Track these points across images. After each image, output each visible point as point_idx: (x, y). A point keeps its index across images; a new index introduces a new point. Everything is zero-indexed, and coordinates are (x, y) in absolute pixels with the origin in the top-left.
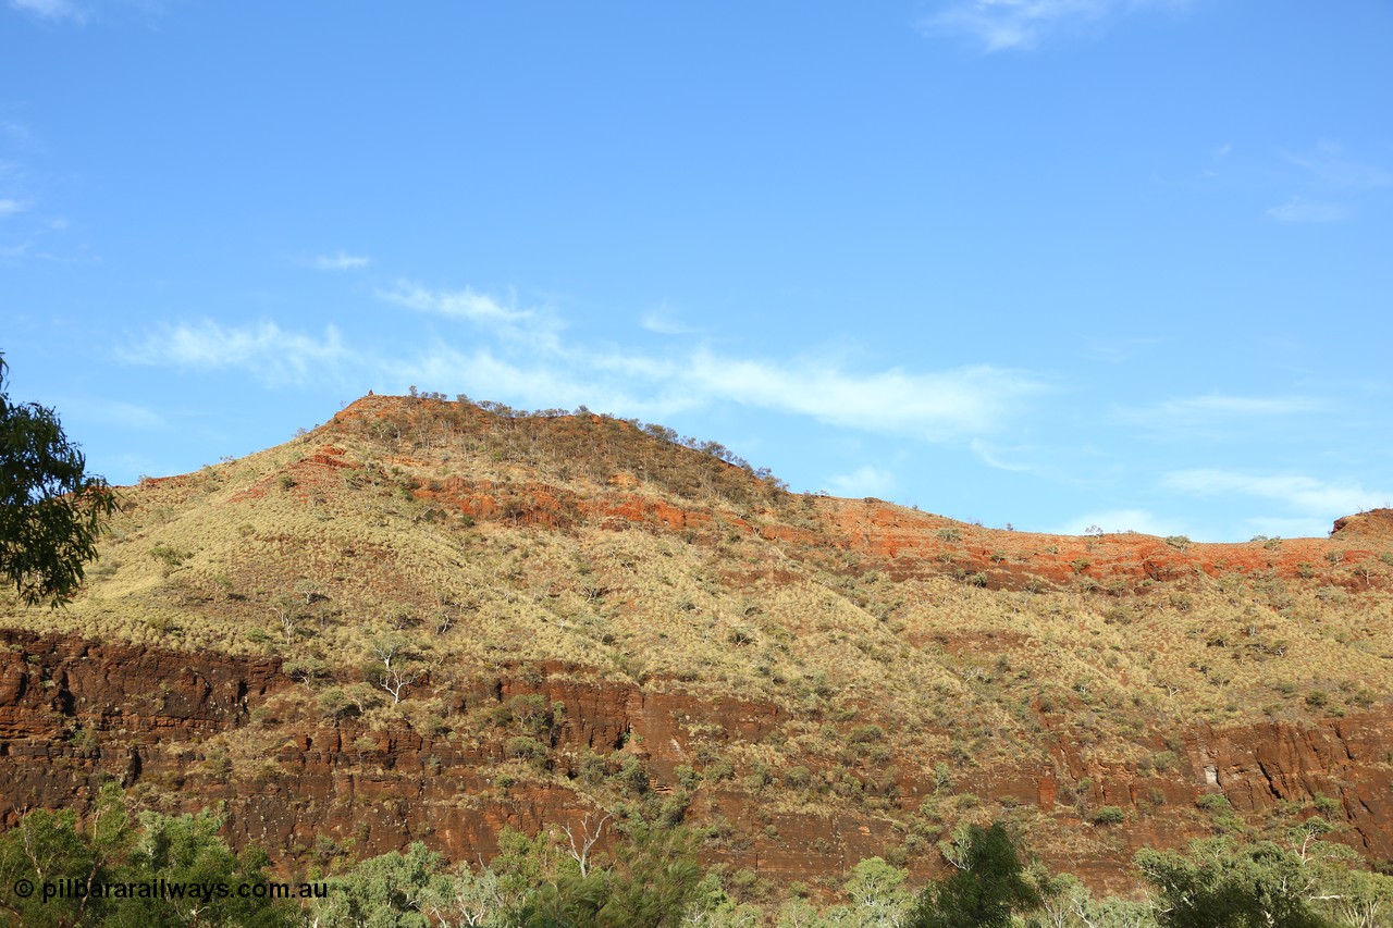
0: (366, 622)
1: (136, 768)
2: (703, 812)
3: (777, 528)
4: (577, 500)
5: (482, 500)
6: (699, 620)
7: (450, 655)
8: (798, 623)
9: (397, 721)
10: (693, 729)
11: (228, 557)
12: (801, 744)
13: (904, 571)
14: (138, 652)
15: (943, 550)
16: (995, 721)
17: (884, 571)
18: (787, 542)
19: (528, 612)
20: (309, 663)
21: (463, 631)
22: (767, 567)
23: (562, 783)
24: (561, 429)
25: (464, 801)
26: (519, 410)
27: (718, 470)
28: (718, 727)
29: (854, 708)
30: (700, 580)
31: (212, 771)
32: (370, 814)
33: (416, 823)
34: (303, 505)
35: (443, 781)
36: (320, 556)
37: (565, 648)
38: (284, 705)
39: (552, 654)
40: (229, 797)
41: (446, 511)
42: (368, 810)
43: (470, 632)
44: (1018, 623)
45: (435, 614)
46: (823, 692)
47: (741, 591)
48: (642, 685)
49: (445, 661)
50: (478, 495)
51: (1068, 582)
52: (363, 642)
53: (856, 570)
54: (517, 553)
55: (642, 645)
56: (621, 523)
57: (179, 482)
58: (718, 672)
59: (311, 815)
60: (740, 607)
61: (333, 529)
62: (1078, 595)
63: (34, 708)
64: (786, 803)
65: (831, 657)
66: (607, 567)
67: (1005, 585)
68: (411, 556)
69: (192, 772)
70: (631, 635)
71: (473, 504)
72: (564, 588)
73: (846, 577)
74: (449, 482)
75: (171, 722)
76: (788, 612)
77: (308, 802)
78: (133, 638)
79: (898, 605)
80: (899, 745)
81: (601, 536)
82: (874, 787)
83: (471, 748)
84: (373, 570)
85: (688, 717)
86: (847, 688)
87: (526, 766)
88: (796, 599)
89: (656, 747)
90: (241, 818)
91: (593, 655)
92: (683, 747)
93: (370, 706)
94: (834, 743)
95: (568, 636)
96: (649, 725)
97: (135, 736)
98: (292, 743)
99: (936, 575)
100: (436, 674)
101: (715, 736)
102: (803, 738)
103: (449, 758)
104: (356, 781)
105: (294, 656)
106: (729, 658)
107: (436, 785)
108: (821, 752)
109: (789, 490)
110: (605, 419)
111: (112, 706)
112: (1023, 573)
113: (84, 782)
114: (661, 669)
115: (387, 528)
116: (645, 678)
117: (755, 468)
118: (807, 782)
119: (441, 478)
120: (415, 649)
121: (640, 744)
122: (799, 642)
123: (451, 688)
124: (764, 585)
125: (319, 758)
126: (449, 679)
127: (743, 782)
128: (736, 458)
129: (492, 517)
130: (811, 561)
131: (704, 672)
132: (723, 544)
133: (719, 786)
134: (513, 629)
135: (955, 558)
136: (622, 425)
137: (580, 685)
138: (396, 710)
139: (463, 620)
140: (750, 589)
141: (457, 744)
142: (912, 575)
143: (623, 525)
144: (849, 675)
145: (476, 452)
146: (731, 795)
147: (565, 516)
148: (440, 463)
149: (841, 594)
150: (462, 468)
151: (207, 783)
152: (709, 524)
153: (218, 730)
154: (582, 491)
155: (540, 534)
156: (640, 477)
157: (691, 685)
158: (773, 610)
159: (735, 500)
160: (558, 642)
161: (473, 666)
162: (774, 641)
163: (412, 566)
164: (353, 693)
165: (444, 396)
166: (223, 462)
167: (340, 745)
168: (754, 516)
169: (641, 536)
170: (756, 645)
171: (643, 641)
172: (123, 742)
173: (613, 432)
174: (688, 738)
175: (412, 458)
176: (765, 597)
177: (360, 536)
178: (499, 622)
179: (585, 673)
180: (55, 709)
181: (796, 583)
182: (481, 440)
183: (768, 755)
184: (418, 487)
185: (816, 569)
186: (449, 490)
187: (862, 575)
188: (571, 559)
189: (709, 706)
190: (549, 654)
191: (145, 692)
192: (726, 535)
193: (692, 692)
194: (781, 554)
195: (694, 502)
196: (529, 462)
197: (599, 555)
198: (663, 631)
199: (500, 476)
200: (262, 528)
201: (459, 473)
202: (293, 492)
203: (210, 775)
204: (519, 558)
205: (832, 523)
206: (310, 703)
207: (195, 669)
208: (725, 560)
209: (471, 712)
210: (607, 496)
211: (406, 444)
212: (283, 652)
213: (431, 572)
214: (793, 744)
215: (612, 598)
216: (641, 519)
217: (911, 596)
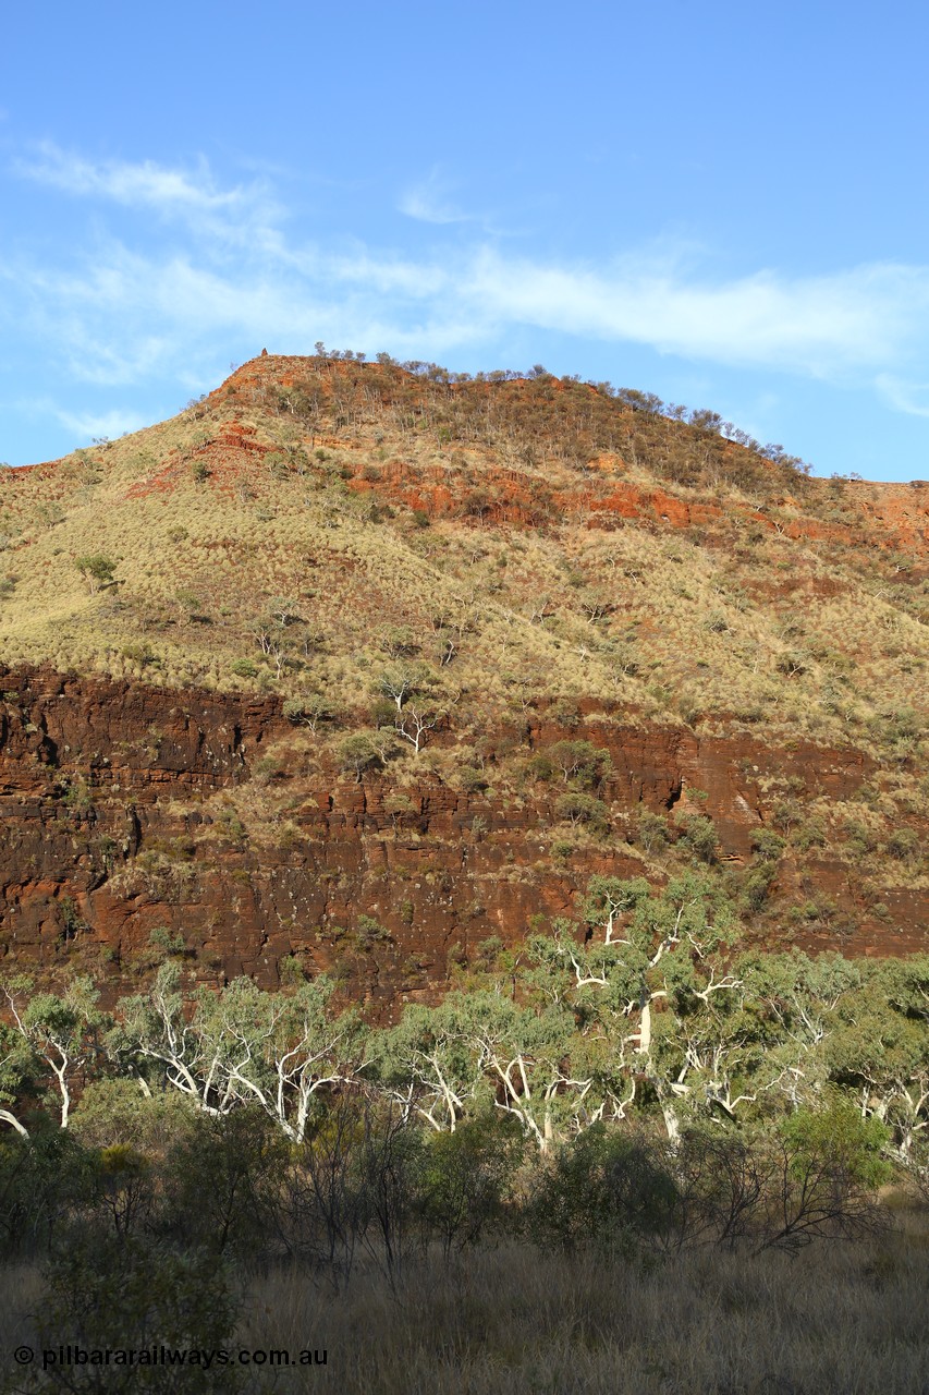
0: (357, 651)
1: (138, 836)
2: (792, 888)
3: (803, 524)
4: (551, 492)
5: (433, 492)
7: (465, 691)
8: (855, 646)
9: (425, 774)
10: (764, 784)
11: (167, 567)
12: (898, 802)
14: (121, 690)
18: (818, 542)
19: (538, 639)
20: (311, 703)
21: (471, 660)
22: (803, 574)
23: (625, 852)
24: (514, 397)
25: (516, 873)
26: (459, 373)
27: (719, 449)
28: (798, 780)
31: (227, 837)
32: (412, 890)
33: (462, 900)
34: (230, 502)
35: (488, 849)
36: (278, 566)
37: (595, 679)
38: (290, 756)
39: (585, 690)
40: (251, 869)
41: (392, 507)
42: (408, 885)
43: (479, 662)
45: (432, 641)
47: (772, 606)
48: (694, 728)
49: (460, 700)
50: (430, 486)
52: (360, 675)
53: (907, 577)
54: (490, 560)
55: (678, 677)
56: (612, 520)
57: (47, 471)
58: (787, 709)
59: (344, 891)
60: (776, 626)
61: (283, 532)
63: (19, 758)
64: (894, 877)
65: (909, 690)
66: (606, 578)
68: (382, 565)
69: (204, 838)
70: (659, 665)
71: (423, 498)
72: (559, 606)
73: (900, 586)
74: (389, 469)
75: (166, 776)
76: (840, 632)
77: (338, 875)
78: (113, 672)
81: (591, 537)
83: (514, 808)
84: (345, 584)
85: (756, 768)
87: (581, 830)
88: (847, 615)
89: (717, 806)
90: (267, 895)
91: (627, 690)
92: (752, 806)
93: (392, 756)
95: (592, 667)
96: (707, 777)
98: (311, 802)
100: (456, 716)
101: (794, 791)
102: (901, 793)
103: (493, 822)
104: (389, 849)
105: (289, 693)
106: (788, 693)
107: (480, 854)
108: (924, 811)
109: (811, 475)
110: (567, 384)
111: (100, 757)
113: (86, 850)
114: (714, 708)
115: (340, 529)
116: (695, 720)
117: (762, 445)
119: (376, 465)
120: (425, 686)
122: (861, 671)
123: (476, 733)
124: (802, 598)
125: (344, 821)
126: (470, 721)
127: (836, 849)
128: (736, 432)
129: (450, 514)
130: (850, 565)
131: (769, 709)
132: (740, 545)
133: (809, 854)
134: (528, 658)
136: (590, 391)
137: (624, 728)
138: (422, 761)
139: (467, 647)
140: (784, 604)
141: (497, 804)
143: (615, 522)
145: (415, 430)
146: (825, 865)
147: (540, 512)
148: (373, 445)
149: (899, 609)
150: (403, 451)
151: (223, 851)
152: (719, 519)
153: (219, 787)
154: (555, 479)
155: (514, 535)
156: (627, 460)
157: (757, 726)
158: (819, 631)
159: (746, 489)
160: (585, 674)
161: (493, 704)
163: (387, 579)
164: (376, 739)
165: (361, 355)
166: (96, 445)
167: (365, 805)
168: (774, 509)
169: (639, 537)
170: (813, 676)
171: (677, 672)
172: (118, 801)
173: (582, 401)
174: (759, 795)
175: (337, 439)
176: (806, 614)
177: (317, 541)
178: (509, 650)
179: (627, 713)
180: (40, 760)
181: (843, 594)
182: (418, 413)
183: (861, 815)
184: (351, 477)
185: (859, 576)
186: (391, 480)
187: (917, 583)
188: (558, 568)
189: (782, 754)
190: (581, 689)
191: (134, 739)
192: (744, 534)
193: (758, 737)
194: (816, 557)
195: (698, 491)
196: (485, 441)
197: (592, 562)
198: (700, 659)
199: (453, 460)
200: (194, 530)
201: (400, 457)
202: (211, 484)
203: (226, 842)
204: (495, 568)
205: (872, 515)
206: (321, 752)
207: (185, 710)
208: (747, 567)
209: (504, 762)
210: (589, 485)
211: (326, 419)
212: (277, 689)
213: (411, 586)
214: (888, 801)
215: (621, 617)
216: (636, 516)
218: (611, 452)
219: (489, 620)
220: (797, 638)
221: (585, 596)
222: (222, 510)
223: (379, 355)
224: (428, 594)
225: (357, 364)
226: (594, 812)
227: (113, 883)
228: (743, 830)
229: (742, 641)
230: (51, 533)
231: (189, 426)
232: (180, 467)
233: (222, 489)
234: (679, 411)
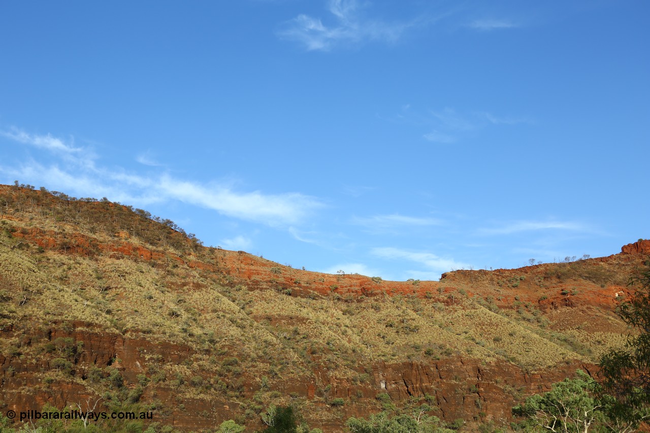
2: (149, 397)
3: (196, 263)
4: (98, 243)
5: (49, 240)
6: (155, 304)
7: (25, 316)
8: (202, 308)
10: (147, 357)
12: (199, 366)
13: (254, 286)
15: (273, 277)
16: (291, 357)
17: (245, 285)
18: (200, 270)
19: (68, 296)
21: (33, 304)
22: (190, 280)
23: (79, 382)
24: (93, 208)
25: (25, 390)
26: (72, 197)
27: (170, 233)
28: (160, 356)
29: (226, 349)
30: (157, 285)
35: (15, 380)
37: (86, 315)
39: (79, 318)
41: (30, 244)
43: (37, 305)
44: (304, 312)
45: (18, 295)
46: (212, 341)
47: (176, 291)
48: (124, 334)
49: (22, 319)
50: (47, 237)
51: (328, 295)
53: (232, 284)
54: (65, 267)
55: (126, 315)
56: (120, 255)
58: (162, 330)
60: (175, 299)
62: (332, 301)
64: (190, 394)
65: (217, 325)
66: (111, 277)
67: (300, 295)
68: (9, 265)
70: (120, 310)
71: (44, 242)
72: (88, 286)
73: (227, 287)
74: (32, 230)
76: (198, 302)
79: (250, 302)
80: (246, 367)
81: (109, 261)
82: (232, 387)
83: (32, 363)
85: (145, 351)
86: (223, 340)
87: (60, 373)
88: (202, 296)
89: (128, 365)
91: (100, 319)
92: (142, 365)
94: (215, 365)
95: (88, 309)
96: (126, 354)
99: (269, 289)
100: (17, 326)
101: (158, 360)
102: (201, 362)
103: (19, 368)
106: (168, 323)
107: (11, 382)
108: (209, 369)
109: (203, 245)
110: (115, 205)
112: (308, 290)
114: (134, 327)
116: (126, 331)
117: (188, 233)
118: (201, 384)
119: (28, 228)
120: (6, 312)
121: (120, 363)
122: (203, 317)
123: (24, 333)
124: (187, 289)
126: (23, 328)
127: (170, 383)
128: (179, 228)
129: (54, 249)
130: (211, 279)
131: (155, 329)
132: (169, 268)
133: (158, 384)
134: (61, 305)
135: (278, 281)
136: (124, 208)
137: (92, 333)
139: (34, 299)
140: (180, 291)
141: (24, 361)
142: (257, 288)
143: (121, 256)
144: (225, 334)
145: (48, 216)
146: (164, 389)
147: (92, 250)
148: (28, 220)
149: (224, 295)
150: (40, 223)
152: (163, 259)
154: (101, 239)
155: (78, 258)
156: (131, 234)
157: (148, 335)
158: (191, 301)
159: (177, 248)
160: (83, 312)
161: (37, 322)
162: (190, 316)
163: (8, 271)
165: (33, 187)
168: (185, 256)
169: (129, 262)
170: (182, 318)
171: (126, 313)
173: (119, 211)
174: (145, 361)
175: (13, 217)
176: (188, 295)
178: (53, 301)
179: (96, 328)
181: (203, 289)
182: (51, 210)
183: (183, 370)
184: (15, 231)
185: (213, 283)
186: (32, 234)
187: (234, 287)
188: (93, 272)
189: (156, 346)
190: (77, 317)
192: (171, 264)
193: (148, 339)
194: (197, 274)
195: (157, 247)
196: (75, 222)
197: (107, 270)
198: (136, 309)
199: (60, 229)
201: (38, 225)
204: (66, 270)
205: (223, 261)
208: (170, 276)
209: (34, 345)
210: (114, 242)
211: (10, 209)
213: (19, 274)
214: (196, 365)
215: (112, 292)
216: (130, 254)
217: (256, 298)
219: (49, 289)
220: (181, 303)
223: (41, 188)
225: (31, 190)
234: (158, 218)
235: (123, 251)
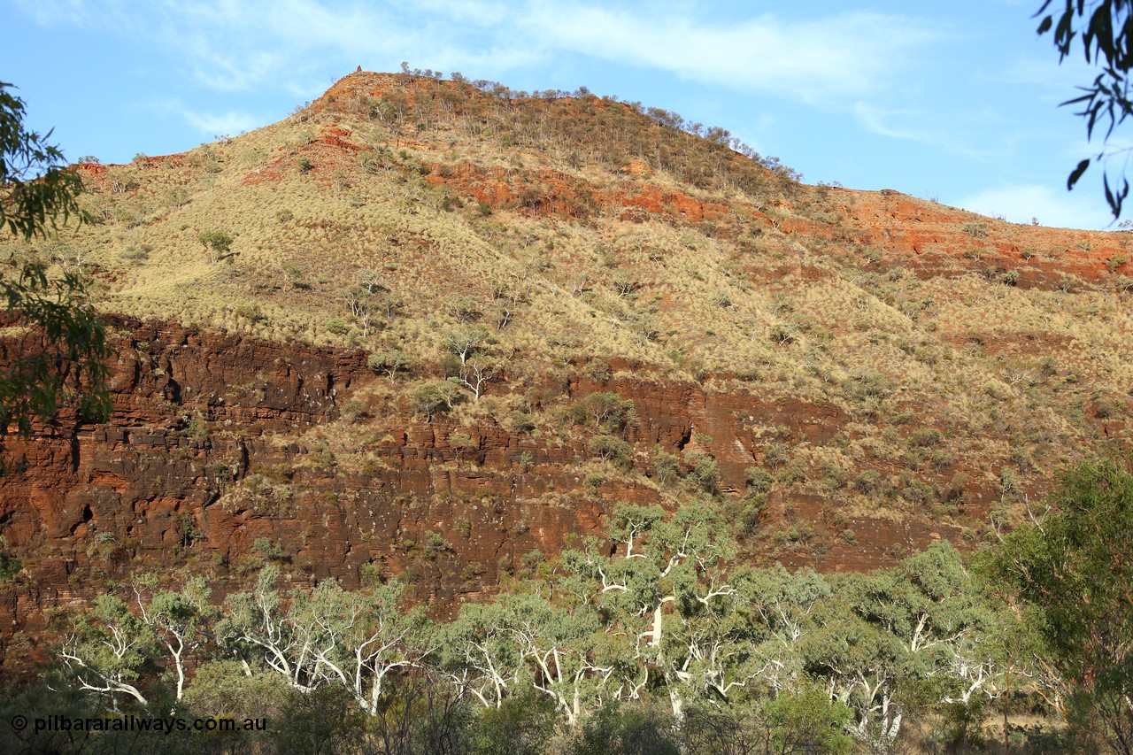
0: (430, 315)
1: (246, 462)
2: (778, 515)
3: (794, 221)
4: (591, 190)
5: (496, 187)
7: (517, 350)
8: (833, 321)
9: (483, 417)
10: (758, 431)
11: (275, 243)
12: (865, 448)
13: (930, 268)
14: (235, 342)
15: (969, 247)
16: (1053, 426)
17: (909, 267)
18: (806, 237)
19: (578, 309)
20: (392, 357)
21: (523, 325)
22: (793, 262)
23: (645, 483)
24: (563, 112)
25: (555, 499)
26: (519, 91)
27: (728, 159)
28: (785, 428)
29: (909, 412)
30: (728, 276)
31: (320, 464)
32: (470, 511)
33: (511, 520)
34: (328, 190)
35: (533, 478)
36: (366, 244)
37: (623, 343)
38: (373, 400)
39: (615, 351)
40: (339, 491)
41: (461, 198)
42: (467, 507)
43: (529, 327)
44: (1059, 323)
45: (492, 309)
46: (876, 394)
47: (767, 287)
48: (703, 384)
49: (514, 357)
50: (492, 182)
51: (1102, 281)
52: (432, 335)
53: (877, 266)
54: (541, 244)
55: (691, 343)
56: (641, 214)
57: (176, 161)
58: (777, 371)
59: (414, 511)
60: (771, 303)
61: (371, 216)
62: (1114, 295)
63: (148, 397)
64: (860, 508)
65: (875, 358)
66: (634, 261)
67: (1036, 285)
68: (452, 246)
69: (300, 465)
70: (676, 333)
71: (487, 192)
72: (595, 283)
73: (871, 274)
74: (459, 168)
75: (270, 414)
76: (822, 309)
77: (410, 497)
78: (228, 327)
79: (927, 304)
80: (959, 450)
81: (623, 228)
83: (556, 446)
84: (421, 260)
85: (751, 418)
86: (899, 391)
87: (609, 465)
88: (827, 296)
89: (720, 448)
90: (351, 513)
91: (650, 352)
92: (748, 449)
93: (456, 401)
94: (896, 447)
95: (621, 333)
96: (712, 424)
97: (240, 428)
98: (389, 438)
99: (965, 273)
100: (510, 370)
101: (781, 437)
102: (867, 441)
103: (538, 456)
104: (453, 478)
105: (373, 348)
107: (526, 483)
108: (886, 456)
109: (802, 182)
110: (607, 103)
111: (216, 397)
112: (1055, 271)
113: (202, 472)
114: (719, 368)
115: (418, 215)
116: (703, 378)
117: (763, 156)
118: (877, 486)
119: (449, 164)
120: (485, 345)
121: (703, 445)
122: (838, 341)
123: (526, 385)
124: (792, 281)
125: (416, 453)
126: (521, 375)
127: (815, 485)
128: (743, 146)
129: (508, 206)
130: (832, 256)
131: (763, 371)
132: (743, 237)
133: (792, 488)
134: (571, 325)
135: (983, 255)
136: (625, 109)
137: (646, 383)
138: (481, 406)
139: (520, 314)
140: (777, 286)
141: (542, 442)
142: (939, 273)
143: (643, 216)
144: (898, 377)
145: (482, 136)
146: (806, 497)
147: (582, 206)
148: (446, 147)
149: (870, 293)
150: (471, 153)
151: (316, 476)
152: (727, 216)
153: (314, 423)
154: (595, 180)
155: (560, 224)
156: (653, 166)
157: (753, 384)
158: (805, 309)
159: (749, 192)
160: (615, 339)
161: (540, 361)
163: (456, 257)
164: (444, 387)
165: (438, 74)
166: (218, 141)
167: (434, 441)
168: (771, 209)
169: (662, 228)
170: (799, 345)
171: (690, 338)
172: (230, 434)
173: (618, 116)
174: (754, 440)
175: (418, 141)
176: (795, 294)
177: (399, 224)
178: (554, 317)
179: (649, 371)
180: (166, 398)
181: (825, 279)
182: (485, 123)
183: (835, 458)
184: (428, 173)
185: (838, 265)
186: (461, 177)
187: (885, 272)
188: (595, 252)
189: (773, 407)
190: (612, 350)
191: (244, 383)
192: (747, 228)
193: (754, 393)
194: (804, 249)
195: (710, 192)
196: (538, 147)
197: (623, 248)
198: (709, 329)
199: (512, 162)
200: (298, 213)
201: (469, 158)
202: (313, 175)
203: (318, 469)
204: (545, 250)
205: (850, 216)
206: (398, 397)
207: (287, 360)
208: (748, 255)
209: (548, 409)
210: (622, 185)
211: (409, 125)
212: (363, 344)
213: (475, 263)
214: (857, 447)
215: (646, 293)
216: (660, 211)
217: (940, 295)
218: (641, 159)
219: (538, 293)
220: (787, 314)
221: (617, 275)
222: (321, 197)
223: (453, 74)
224: (489, 270)
225: (435, 81)
226: (620, 451)
227: (224, 500)
228: (740, 468)
229: (742, 315)
230: (179, 212)
231: (295, 127)
232: (288, 161)
233: (322, 180)
234: (697, 127)
235: (643, 203)
